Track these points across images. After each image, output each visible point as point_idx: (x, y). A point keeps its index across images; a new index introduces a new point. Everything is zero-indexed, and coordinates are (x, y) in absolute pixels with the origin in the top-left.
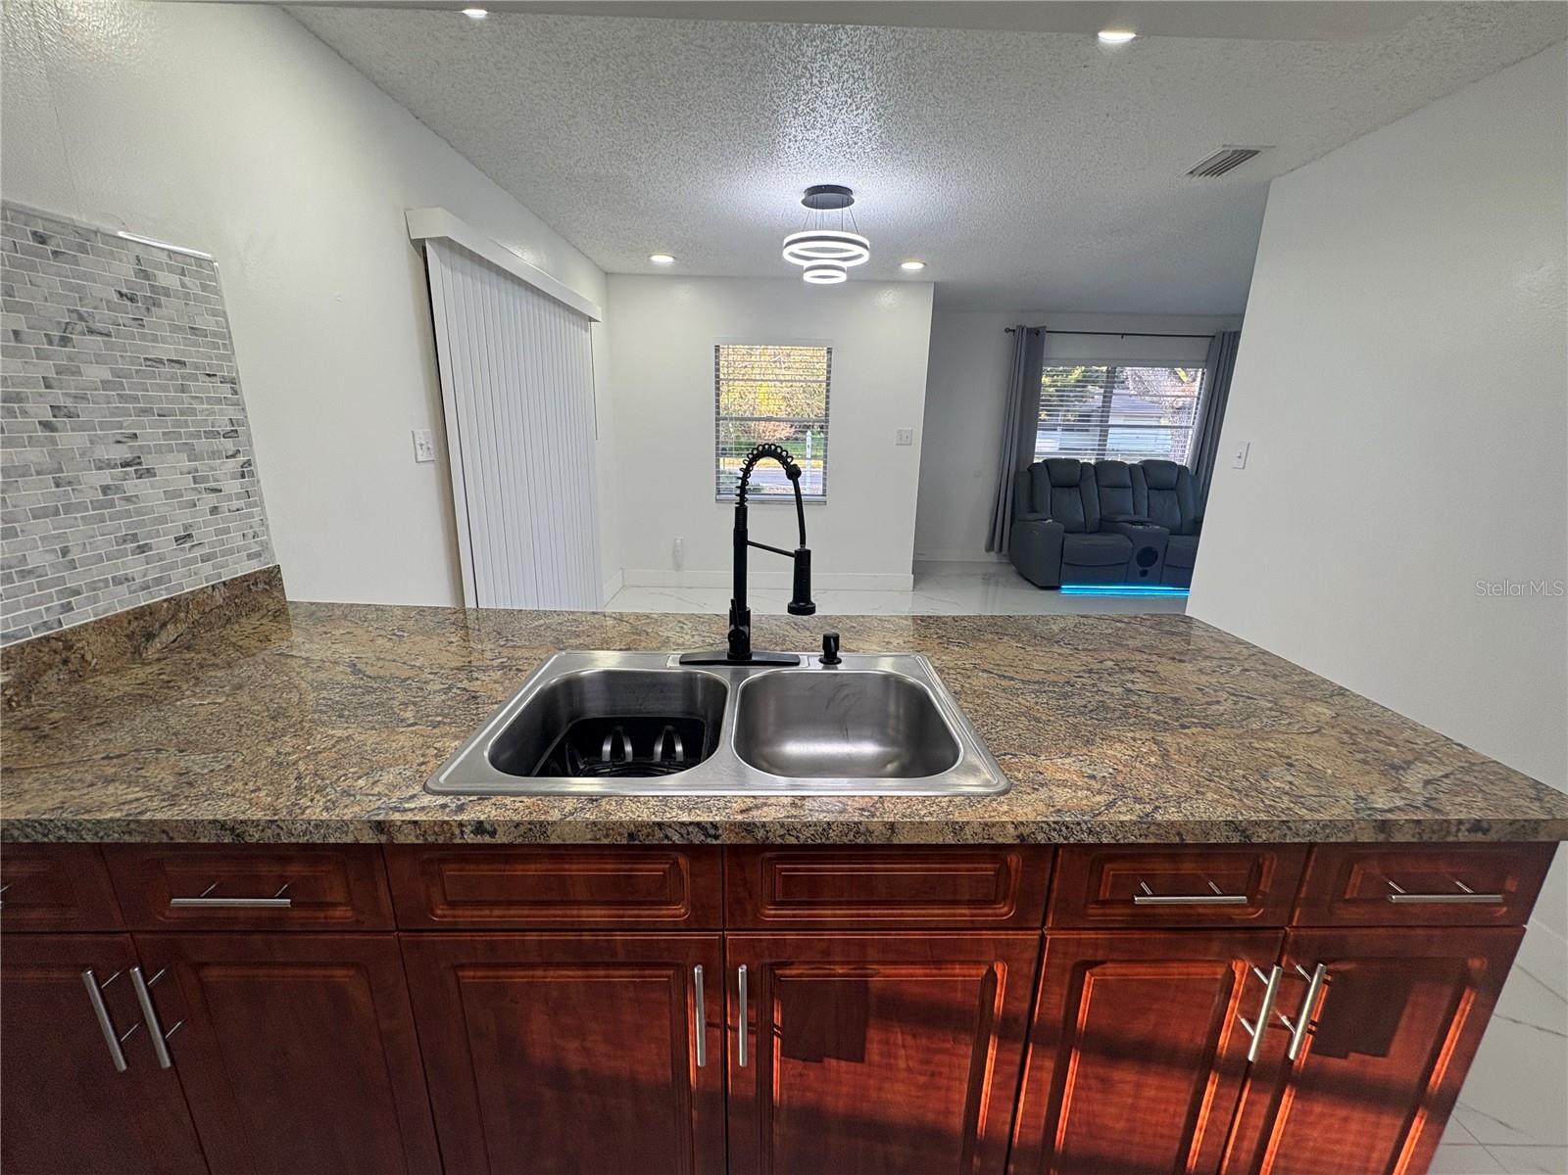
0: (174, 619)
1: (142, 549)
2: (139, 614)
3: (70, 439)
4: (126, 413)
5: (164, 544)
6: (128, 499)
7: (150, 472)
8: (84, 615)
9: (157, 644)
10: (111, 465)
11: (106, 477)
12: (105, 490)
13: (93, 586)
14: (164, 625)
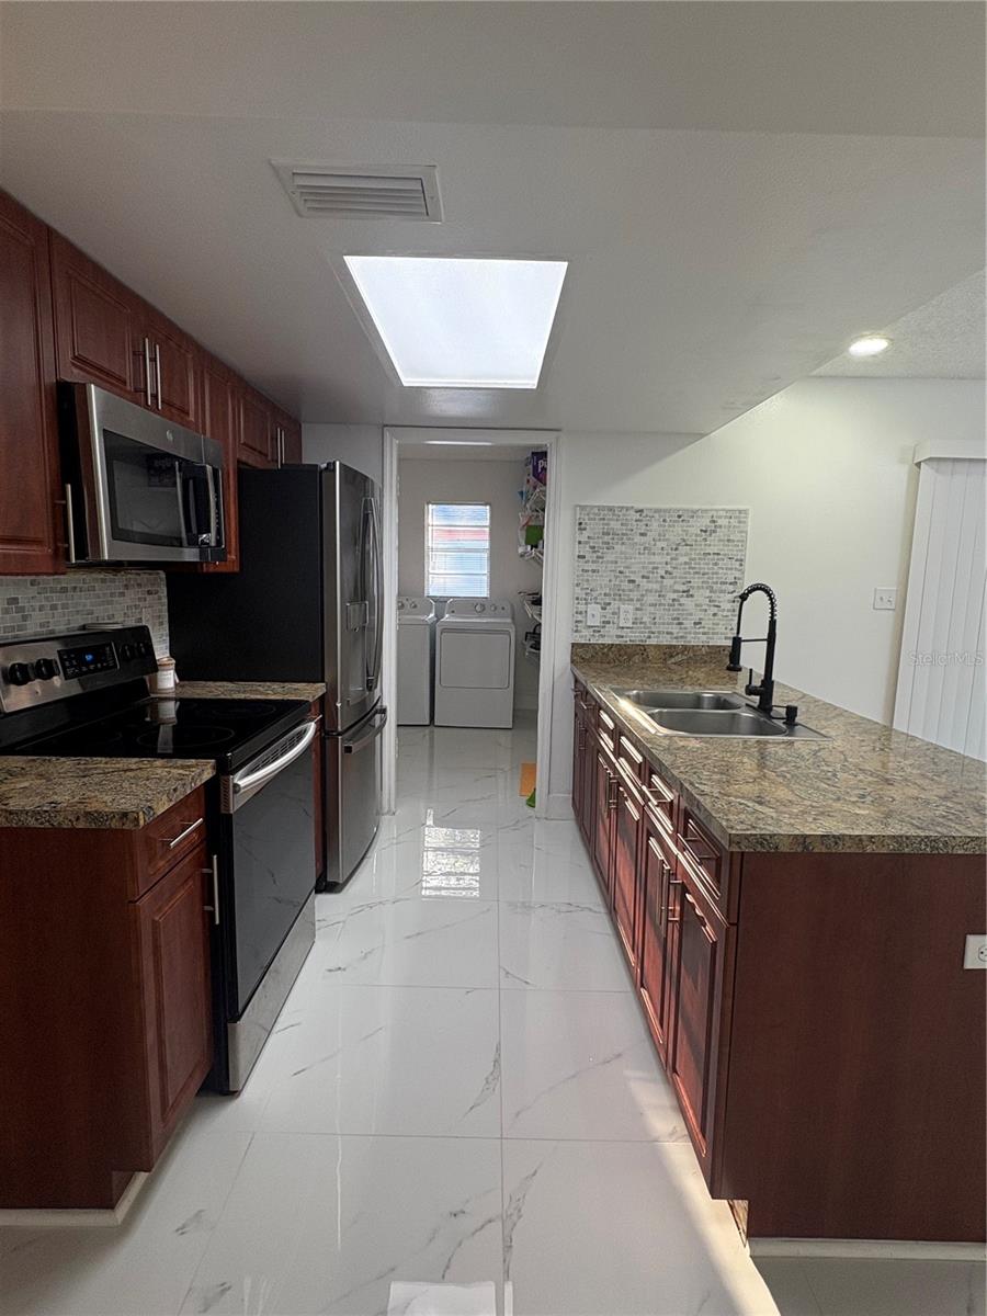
0: (682, 653)
1: (680, 624)
2: (670, 647)
3: (668, 582)
4: (689, 573)
5: (688, 624)
6: (680, 605)
7: (692, 596)
8: (653, 641)
9: (673, 660)
10: (678, 591)
11: (675, 596)
12: (674, 600)
13: (659, 632)
14: (678, 654)
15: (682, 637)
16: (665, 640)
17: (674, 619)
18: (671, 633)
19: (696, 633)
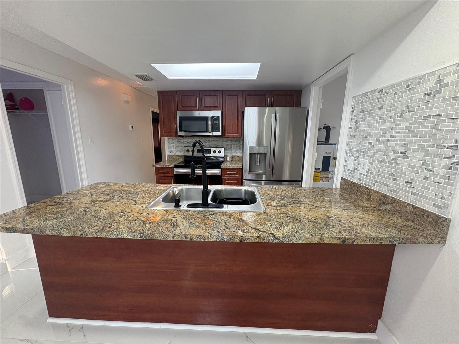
0: (392, 204)
1: (395, 180)
2: (384, 196)
3: (391, 144)
5: (401, 182)
6: (397, 164)
7: (407, 157)
10: (397, 153)
11: (394, 156)
12: (393, 159)
15: (395, 191)
16: (384, 190)
17: (391, 175)
18: (388, 186)
19: (406, 191)
